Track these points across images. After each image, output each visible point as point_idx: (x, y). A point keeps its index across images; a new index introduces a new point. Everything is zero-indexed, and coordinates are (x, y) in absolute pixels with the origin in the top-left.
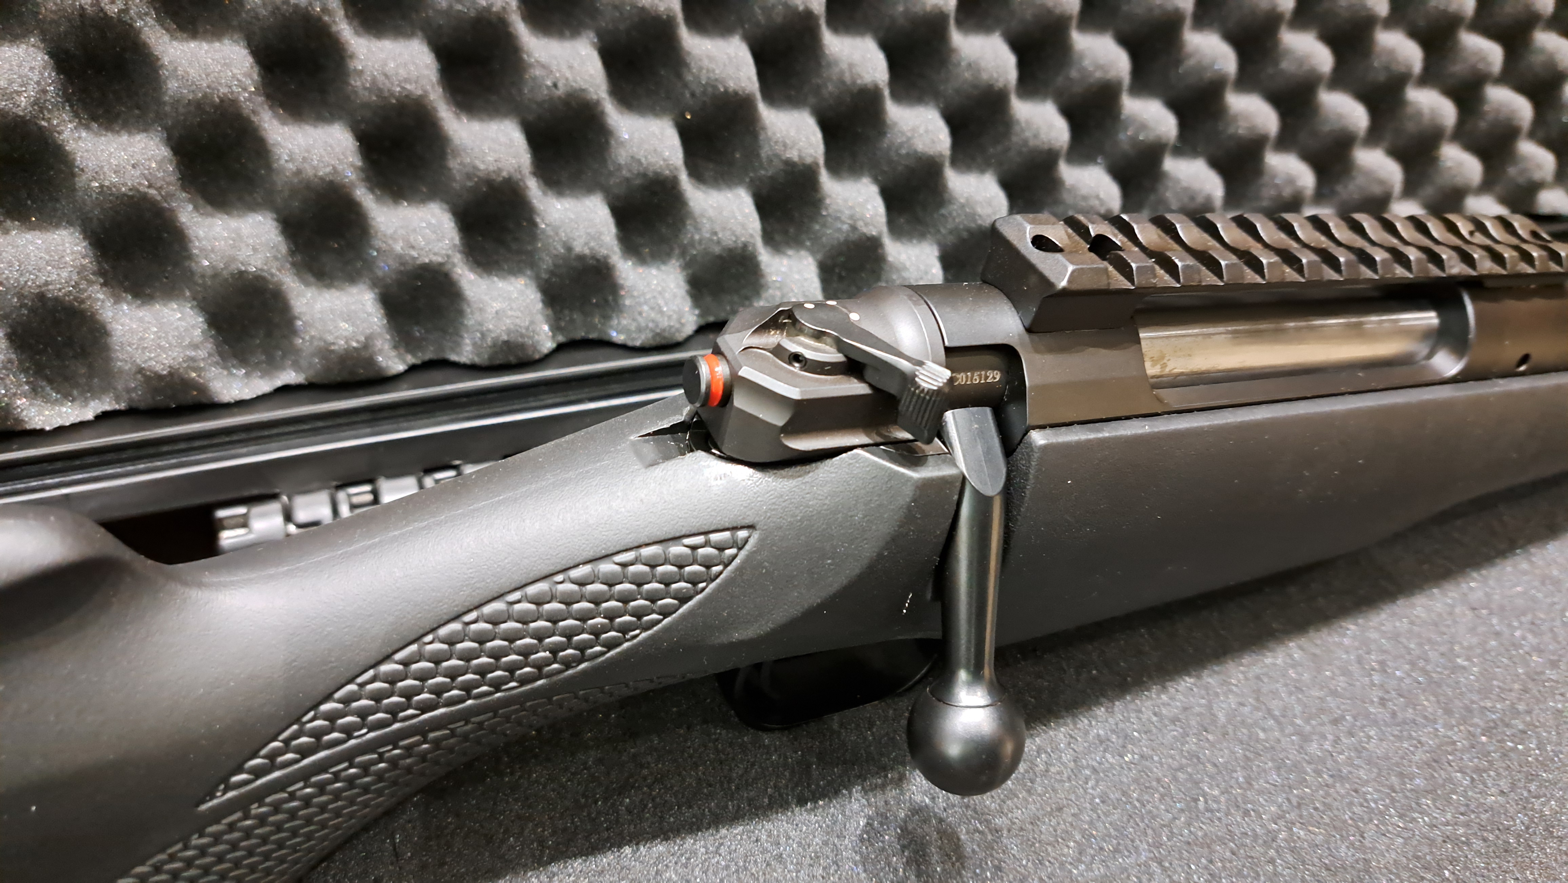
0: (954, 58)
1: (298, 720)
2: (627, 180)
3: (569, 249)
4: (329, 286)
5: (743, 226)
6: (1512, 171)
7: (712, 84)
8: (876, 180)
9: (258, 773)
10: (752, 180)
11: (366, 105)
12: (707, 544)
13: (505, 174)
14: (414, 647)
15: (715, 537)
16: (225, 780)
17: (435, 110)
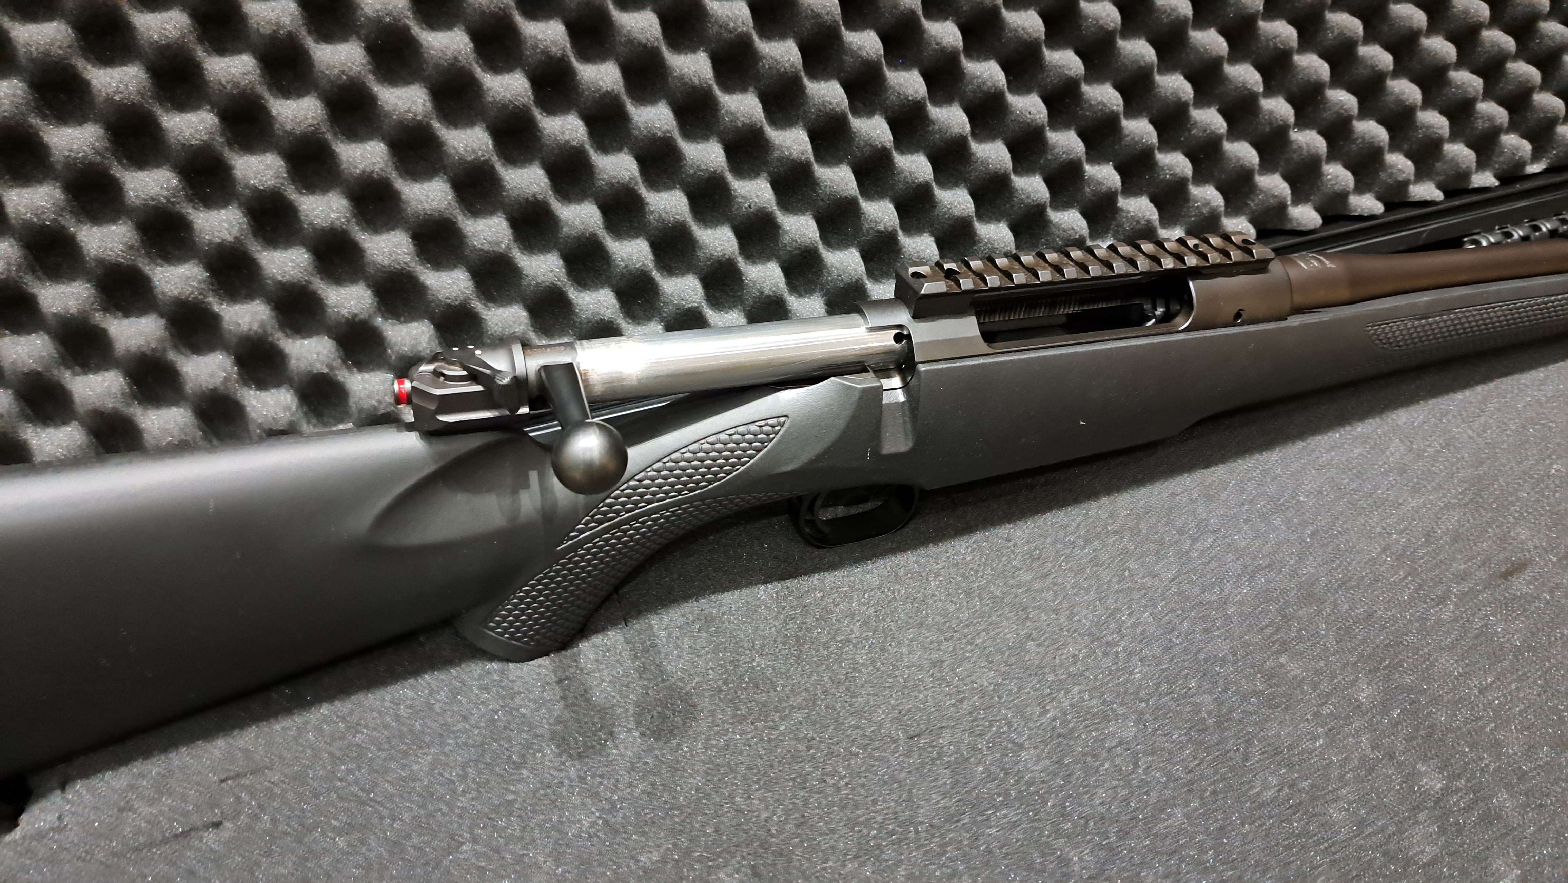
0: (973, 159)
1: (596, 507)
2: (790, 251)
3: (762, 293)
4: (639, 324)
5: (855, 270)
6: (1383, 176)
7: (832, 194)
8: (932, 235)
9: (581, 532)
10: (859, 242)
11: (657, 228)
12: (767, 425)
13: (727, 257)
14: (643, 474)
15: (770, 422)
16: (568, 535)
17: (690, 227)
